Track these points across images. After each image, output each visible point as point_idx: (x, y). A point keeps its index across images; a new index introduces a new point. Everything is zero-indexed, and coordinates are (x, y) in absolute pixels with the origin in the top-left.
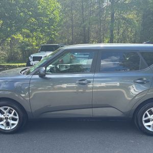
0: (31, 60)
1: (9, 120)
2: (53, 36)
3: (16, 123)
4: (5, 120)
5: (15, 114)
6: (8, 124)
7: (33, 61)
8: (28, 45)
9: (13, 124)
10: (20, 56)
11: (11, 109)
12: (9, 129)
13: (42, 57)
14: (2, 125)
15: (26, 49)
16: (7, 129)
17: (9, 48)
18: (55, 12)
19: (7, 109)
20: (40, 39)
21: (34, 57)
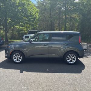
0: (24, 38)
2: (35, 26)
3: (21, 59)
4: (17, 59)
5: (20, 56)
7: (25, 38)
8: (21, 31)
9: (20, 60)
10: (17, 36)
11: (19, 54)
13: (29, 37)
15: (20, 32)
16: (17, 62)
17: (11, 31)
18: (36, 14)
20: (28, 27)
21: (25, 37)
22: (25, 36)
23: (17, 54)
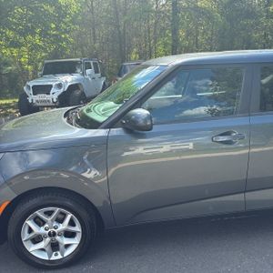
1: (58, 238)
3: (75, 242)
4: (48, 239)
5: (72, 223)
6: (55, 246)
9: (67, 246)
11: (61, 213)
12: (59, 257)
14: (43, 250)
16: (53, 258)
19: (52, 212)
21: (34, 87)
22: (31, 84)
23: (49, 214)
